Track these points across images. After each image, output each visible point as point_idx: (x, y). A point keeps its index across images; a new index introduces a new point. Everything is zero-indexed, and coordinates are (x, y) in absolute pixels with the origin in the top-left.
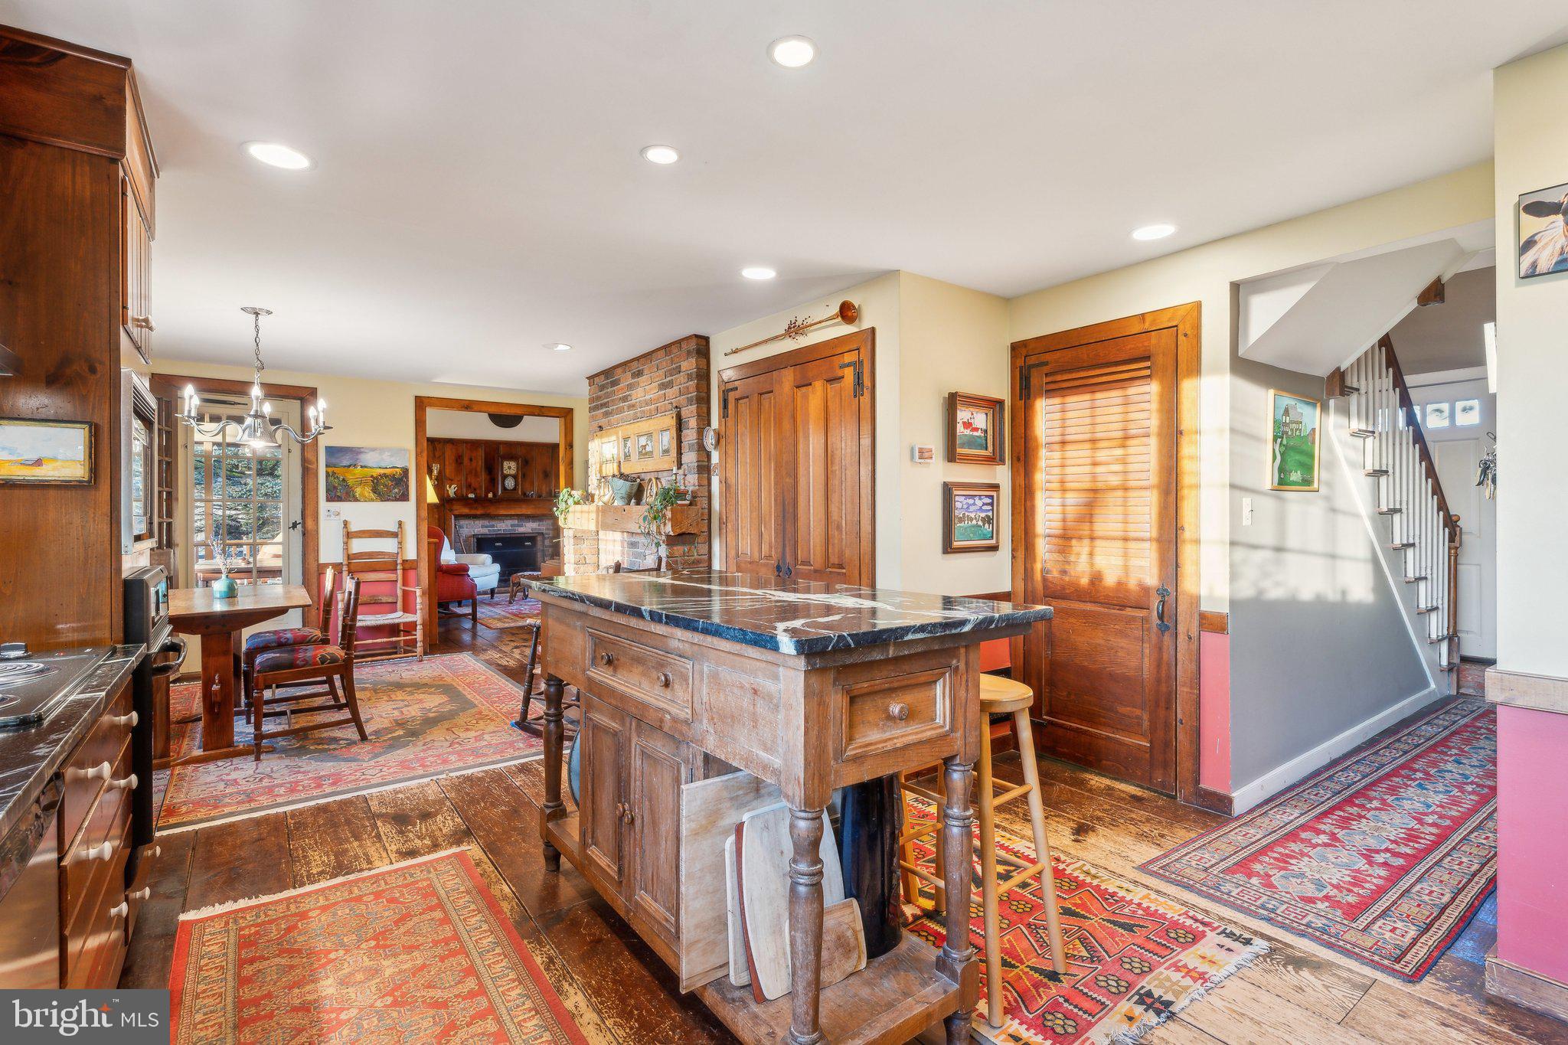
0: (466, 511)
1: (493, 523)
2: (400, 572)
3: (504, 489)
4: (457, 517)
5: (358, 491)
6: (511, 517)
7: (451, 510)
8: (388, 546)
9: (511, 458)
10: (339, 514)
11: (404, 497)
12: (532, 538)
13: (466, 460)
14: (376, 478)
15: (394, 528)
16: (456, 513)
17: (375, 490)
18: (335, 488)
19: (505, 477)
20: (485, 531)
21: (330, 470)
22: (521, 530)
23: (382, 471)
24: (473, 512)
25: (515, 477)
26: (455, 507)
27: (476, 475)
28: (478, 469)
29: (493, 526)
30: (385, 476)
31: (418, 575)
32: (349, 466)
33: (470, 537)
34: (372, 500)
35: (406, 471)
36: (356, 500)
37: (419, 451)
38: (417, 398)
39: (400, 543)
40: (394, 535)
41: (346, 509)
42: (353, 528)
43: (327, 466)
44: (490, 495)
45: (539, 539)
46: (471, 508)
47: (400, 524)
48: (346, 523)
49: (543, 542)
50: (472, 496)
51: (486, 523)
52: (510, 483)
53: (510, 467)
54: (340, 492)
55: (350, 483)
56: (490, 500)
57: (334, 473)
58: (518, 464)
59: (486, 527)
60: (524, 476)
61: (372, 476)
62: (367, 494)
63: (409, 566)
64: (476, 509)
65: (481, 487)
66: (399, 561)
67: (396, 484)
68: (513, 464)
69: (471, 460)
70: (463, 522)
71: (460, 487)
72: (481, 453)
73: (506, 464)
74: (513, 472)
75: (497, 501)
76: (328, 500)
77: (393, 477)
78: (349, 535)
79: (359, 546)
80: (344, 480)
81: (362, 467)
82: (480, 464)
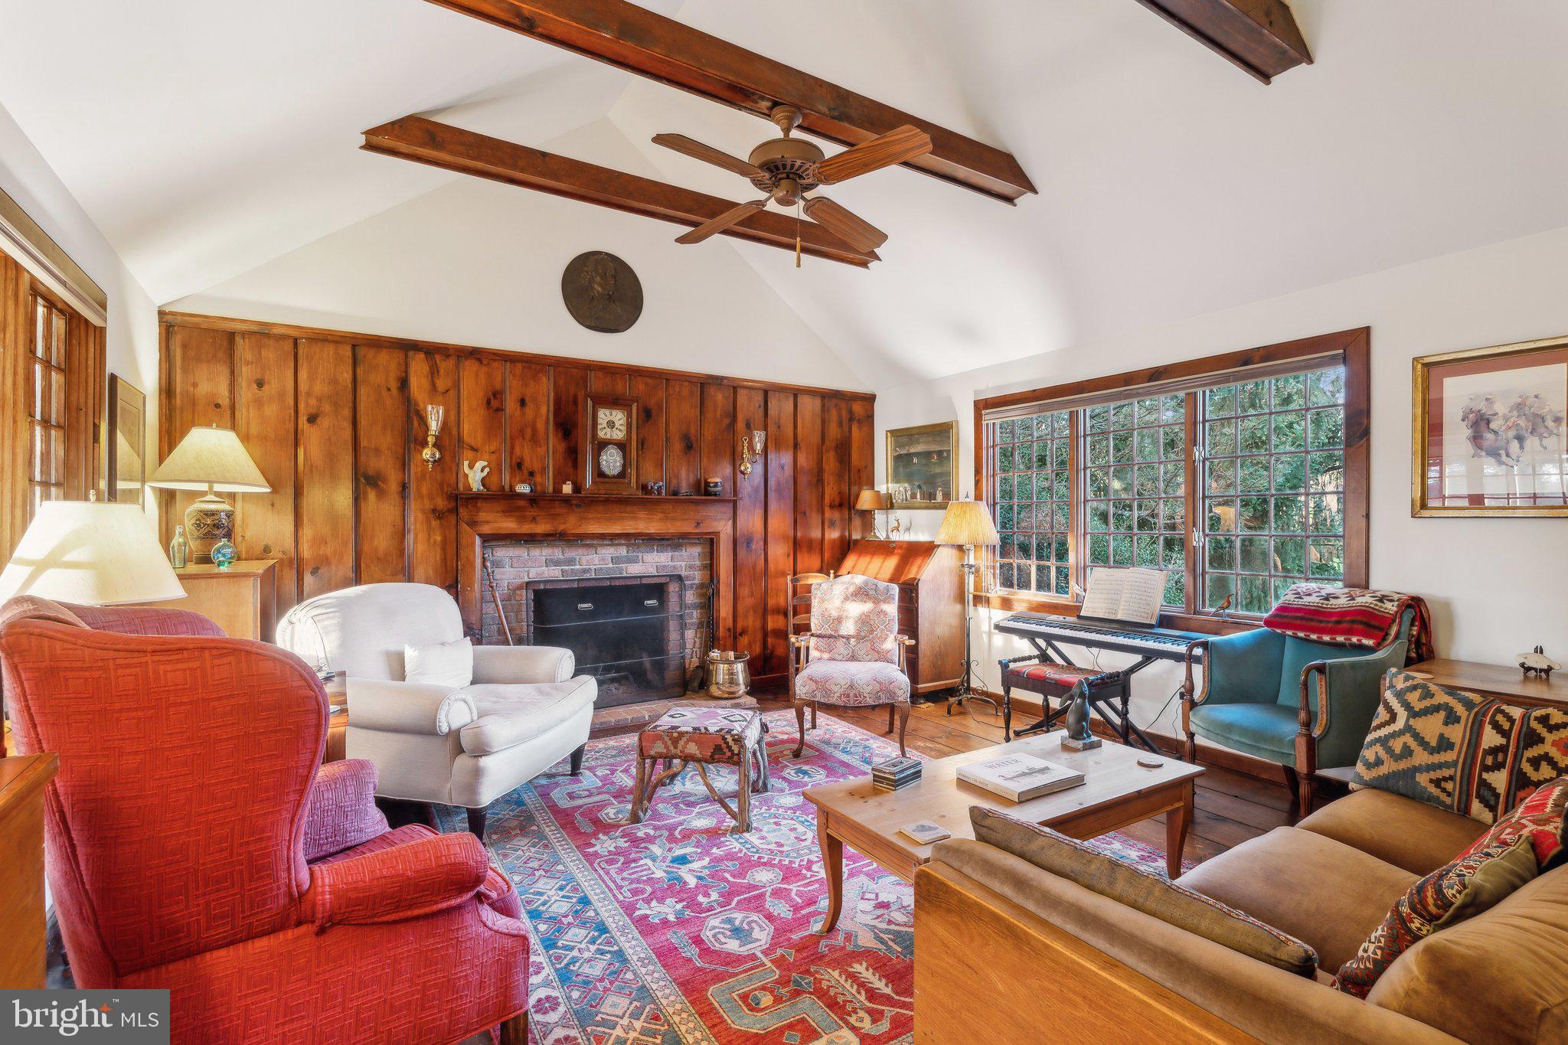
0: (509, 525)
1: (572, 553)
3: (600, 474)
4: (489, 540)
6: (613, 538)
7: (473, 524)
9: (614, 402)
12: (657, 589)
13: (510, 404)
16: (486, 529)
19: (602, 445)
20: (554, 573)
22: (635, 569)
24: (526, 528)
25: (622, 446)
26: (483, 516)
27: (534, 440)
28: (540, 426)
29: (571, 562)
33: (520, 587)
44: (567, 488)
45: (673, 588)
46: (522, 519)
49: (681, 597)
50: (523, 489)
51: (557, 553)
52: (612, 462)
53: (612, 423)
56: (566, 500)
58: (629, 416)
59: (557, 563)
60: (642, 444)
64: (534, 520)
65: (544, 470)
68: (619, 417)
69: (523, 402)
70: (503, 553)
71: (495, 468)
72: (544, 389)
73: (604, 415)
74: (619, 435)
75: (582, 501)
82: (543, 413)
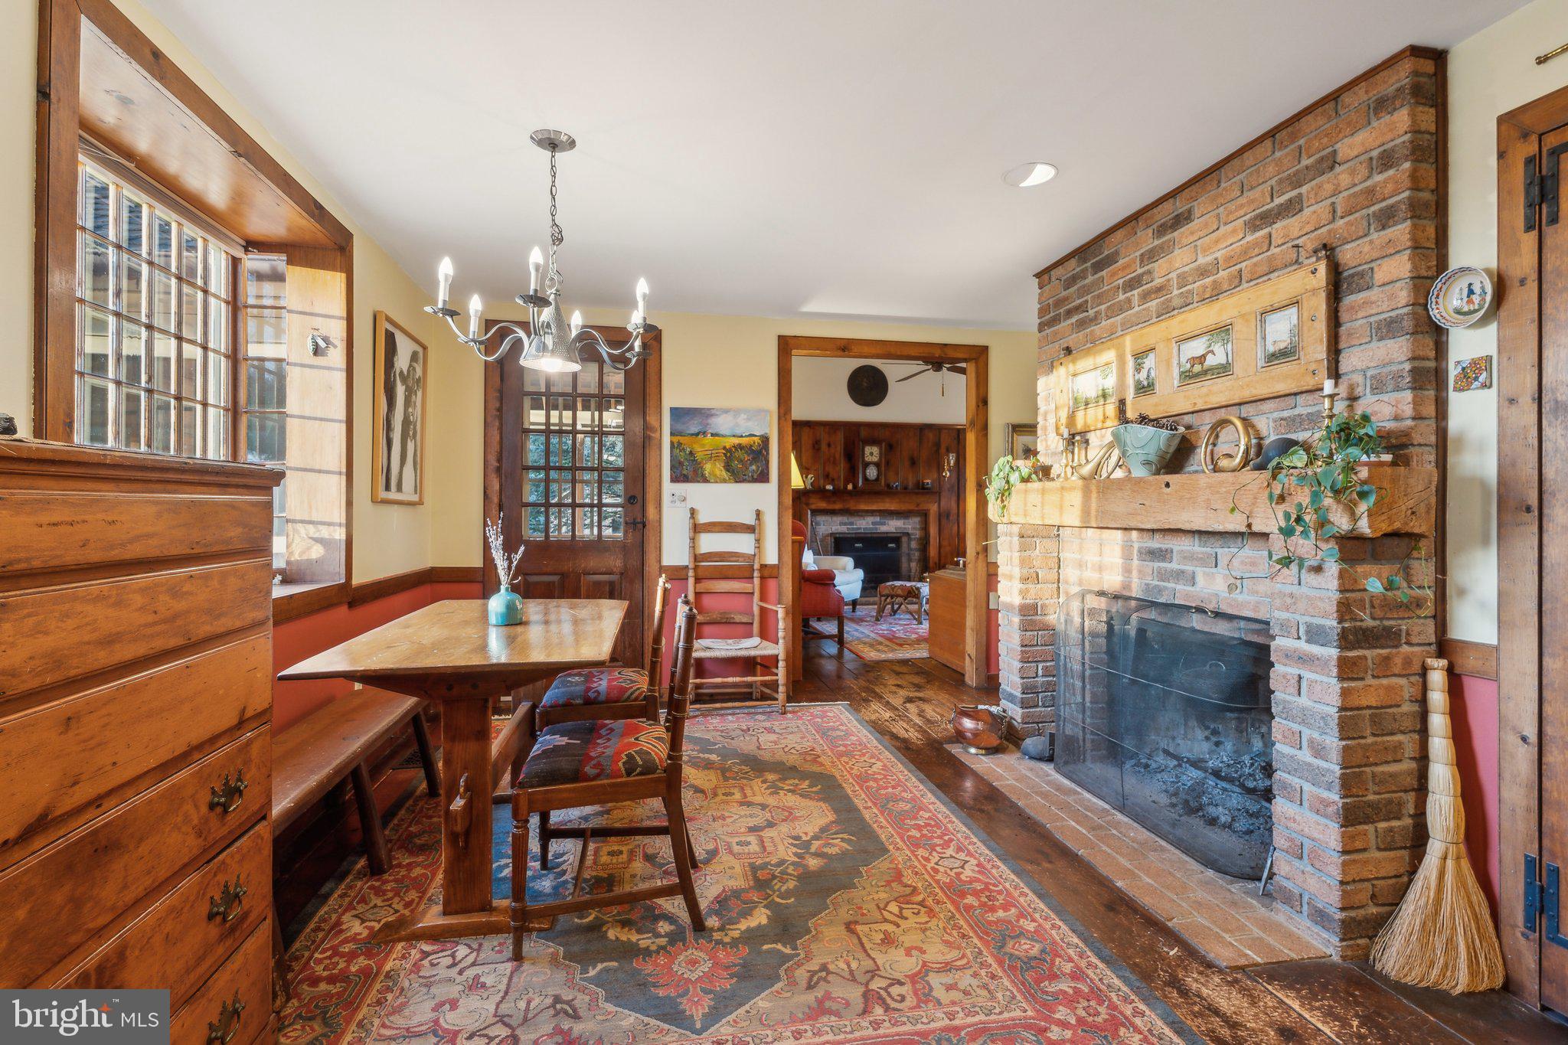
0: (823, 505)
1: (852, 519)
2: (757, 581)
3: (865, 479)
4: (815, 512)
5: (708, 468)
6: (872, 513)
7: (807, 504)
8: (742, 544)
9: (873, 442)
10: (684, 500)
11: (763, 477)
12: (896, 539)
13: (824, 446)
14: (729, 450)
15: (750, 520)
16: (813, 507)
17: (728, 467)
18: (681, 464)
19: (866, 465)
20: (843, 529)
21: (676, 439)
22: (884, 529)
23: (737, 441)
24: (831, 507)
25: (877, 465)
26: (812, 500)
27: (834, 463)
28: (837, 456)
29: (852, 524)
30: (740, 447)
31: (779, 586)
32: (697, 434)
33: (827, 536)
34: (724, 481)
35: (765, 440)
36: (706, 480)
37: (782, 411)
38: (780, 337)
39: (758, 541)
40: (750, 529)
41: (694, 491)
42: (703, 518)
43: (672, 434)
44: (850, 487)
45: (904, 539)
46: (829, 502)
47: (758, 514)
48: (693, 512)
49: (909, 544)
50: (829, 487)
51: (845, 519)
52: (872, 473)
53: (872, 453)
54: (687, 471)
55: (699, 456)
56: (850, 493)
57: (680, 444)
58: (881, 450)
59: (845, 524)
60: (888, 463)
61: (724, 448)
62: (718, 472)
63: (768, 573)
64: (834, 502)
65: (839, 477)
66: (756, 566)
67: (753, 459)
68: (875, 450)
69: (829, 445)
70: (820, 519)
71: (817, 477)
72: (840, 438)
73: (868, 450)
74: (875, 459)
75: (857, 493)
76: (675, 479)
77: (748, 449)
78: (697, 529)
79: (709, 543)
80: (691, 453)
81: (712, 435)
82: (838, 450)
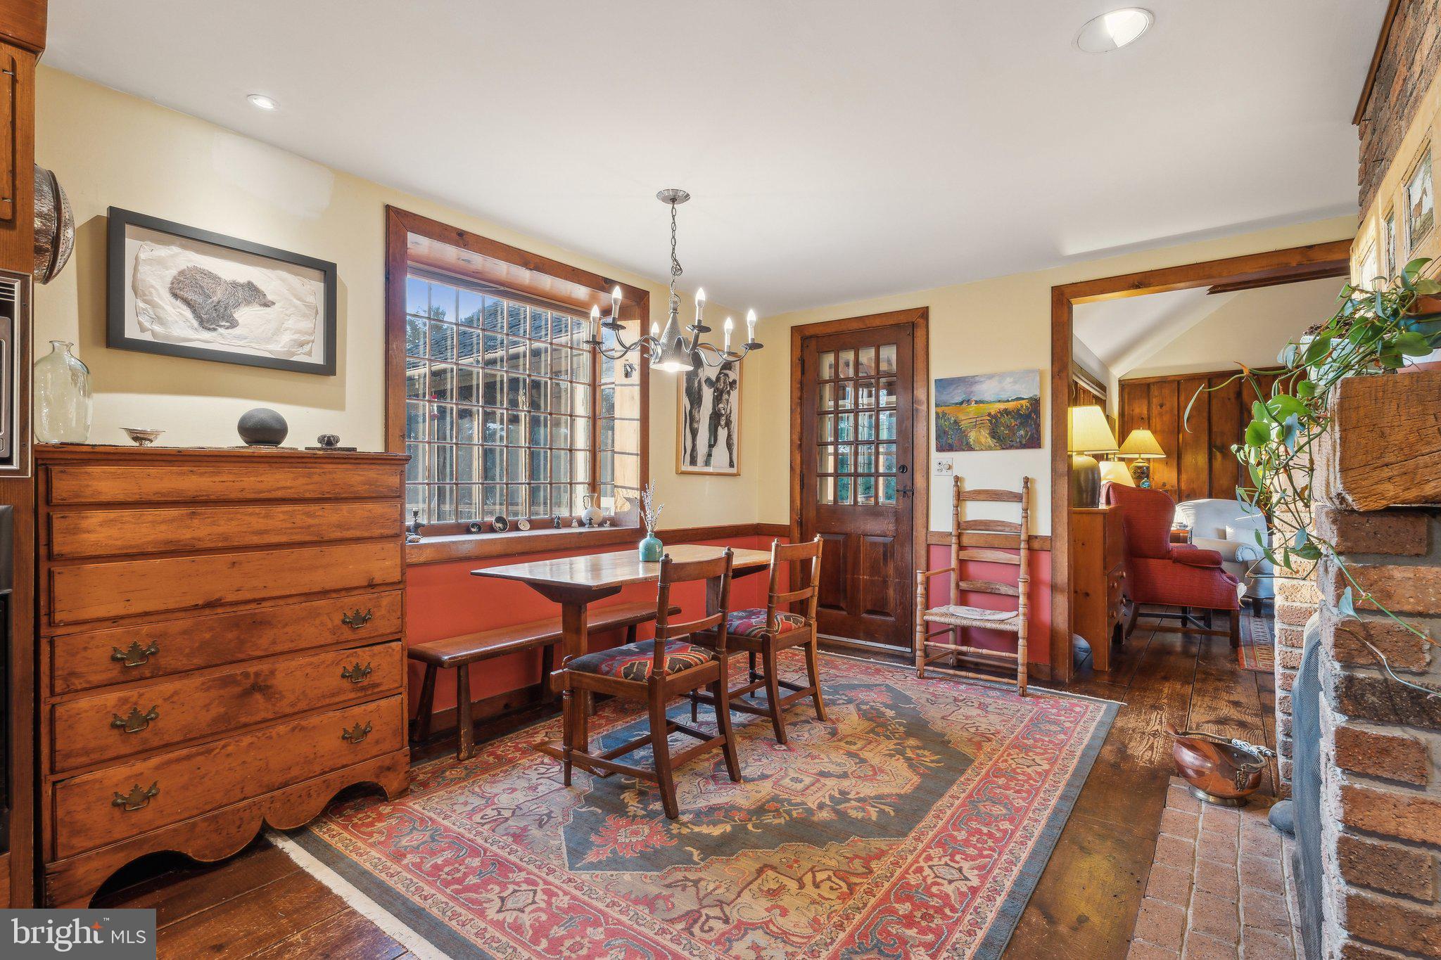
2: (1023, 553)
5: (972, 436)
8: (1010, 513)
10: (950, 468)
11: (1034, 442)
14: (995, 417)
15: (1018, 488)
17: (994, 434)
18: (945, 433)
21: (940, 410)
23: (1002, 406)
30: (1006, 412)
31: (1053, 562)
32: (961, 403)
34: (990, 448)
35: (1035, 403)
36: (971, 449)
37: (1056, 370)
38: (1054, 289)
39: (1025, 510)
40: (1016, 497)
41: (960, 460)
42: (969, 486)
43: (937, 405)
47: (1027, 480)
48: (957, 479)
54: (953, 440)
55: (964, 424)
57: (944, 414)
61: (989, 414)
62: (983, 440)
63: (1034, 548)
66: (1023, 537)
67: (1021, 423)
76: (940, 449)
77: (1016, 414)
78: (961, 497)
79: (975, 511)
80: (956, 422)
81: (977, 402)
